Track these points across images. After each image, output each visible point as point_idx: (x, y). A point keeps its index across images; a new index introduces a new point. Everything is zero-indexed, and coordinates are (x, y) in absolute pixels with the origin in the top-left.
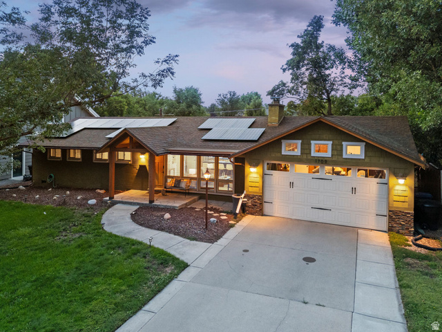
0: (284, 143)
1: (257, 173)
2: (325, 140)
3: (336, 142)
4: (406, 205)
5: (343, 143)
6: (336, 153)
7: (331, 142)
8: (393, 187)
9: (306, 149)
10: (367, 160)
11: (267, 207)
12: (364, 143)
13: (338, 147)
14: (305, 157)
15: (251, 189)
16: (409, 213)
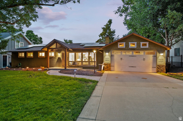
0: (119, 43)
1: (108, 55)
2: (134, 42)
3: (138, 42)
4: (163, 63)
5: (141, 42)
6: (138, 46)
7: (136, 42)
8: (158, 57)
9: (127, 45)
10: (149, 48)
11: (112, 68)
12: (148, 42)
13: (139, 44)
14: (127, 48)
15: (106, 62)
16: (164, 66)
